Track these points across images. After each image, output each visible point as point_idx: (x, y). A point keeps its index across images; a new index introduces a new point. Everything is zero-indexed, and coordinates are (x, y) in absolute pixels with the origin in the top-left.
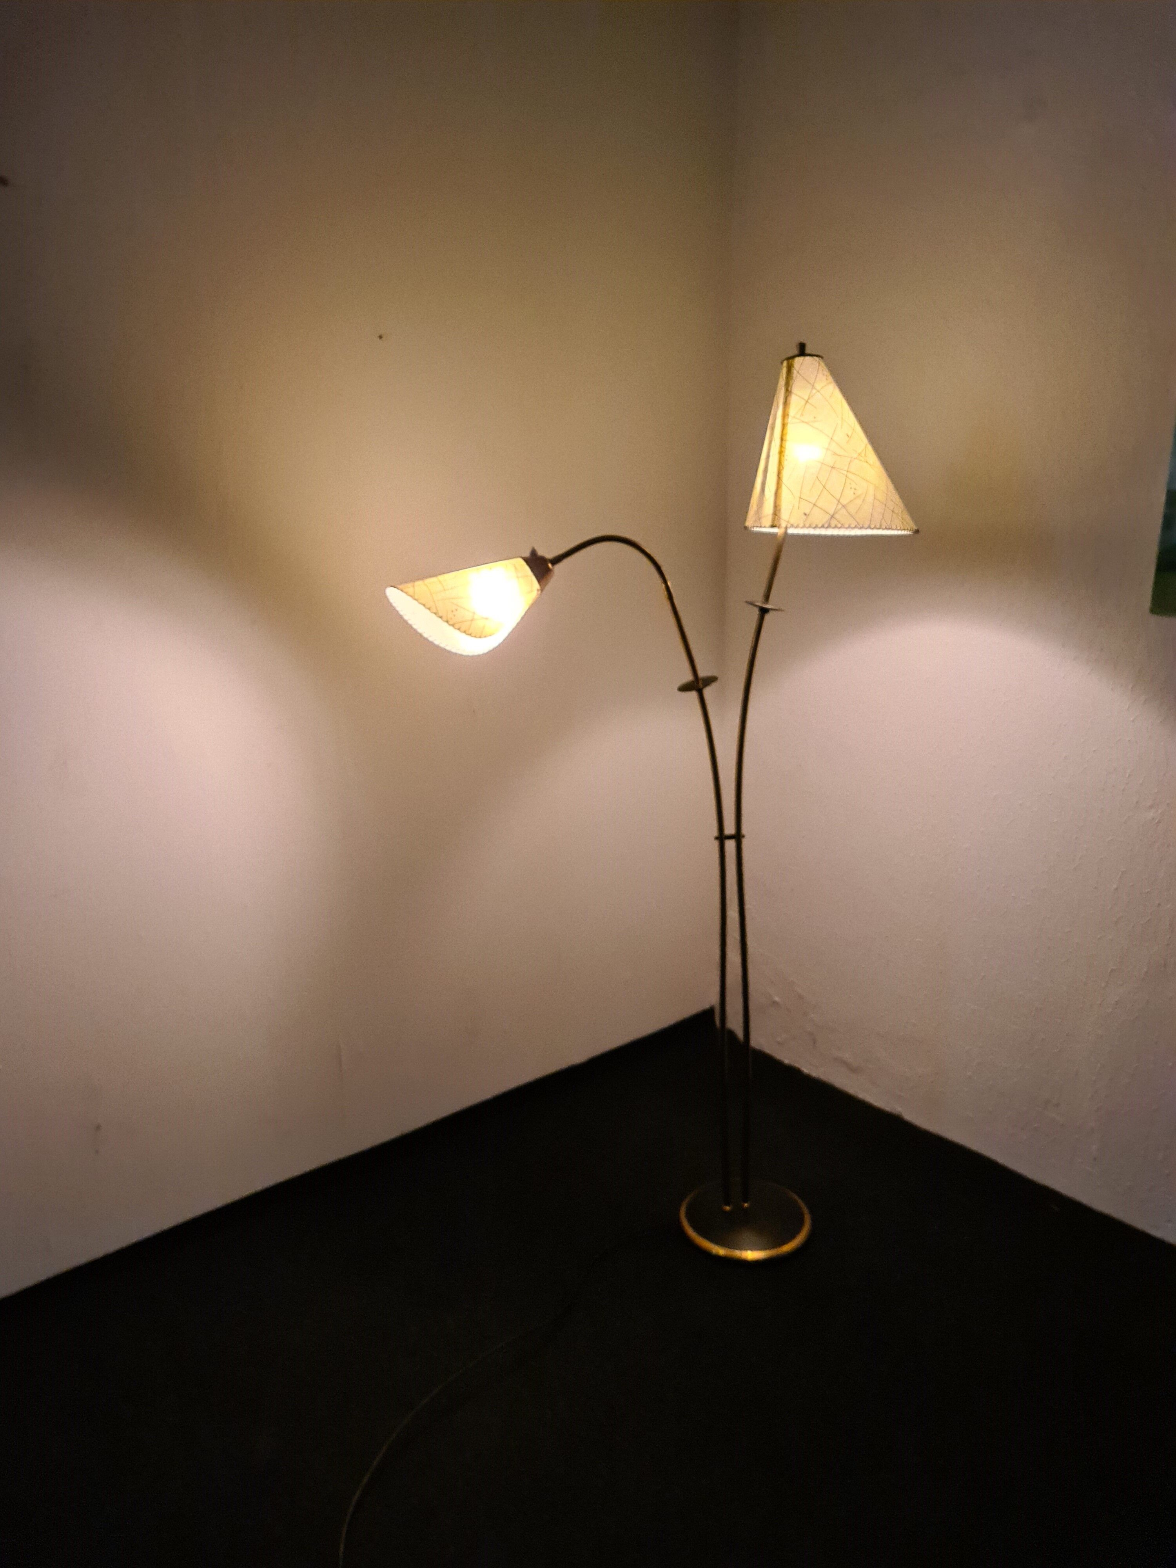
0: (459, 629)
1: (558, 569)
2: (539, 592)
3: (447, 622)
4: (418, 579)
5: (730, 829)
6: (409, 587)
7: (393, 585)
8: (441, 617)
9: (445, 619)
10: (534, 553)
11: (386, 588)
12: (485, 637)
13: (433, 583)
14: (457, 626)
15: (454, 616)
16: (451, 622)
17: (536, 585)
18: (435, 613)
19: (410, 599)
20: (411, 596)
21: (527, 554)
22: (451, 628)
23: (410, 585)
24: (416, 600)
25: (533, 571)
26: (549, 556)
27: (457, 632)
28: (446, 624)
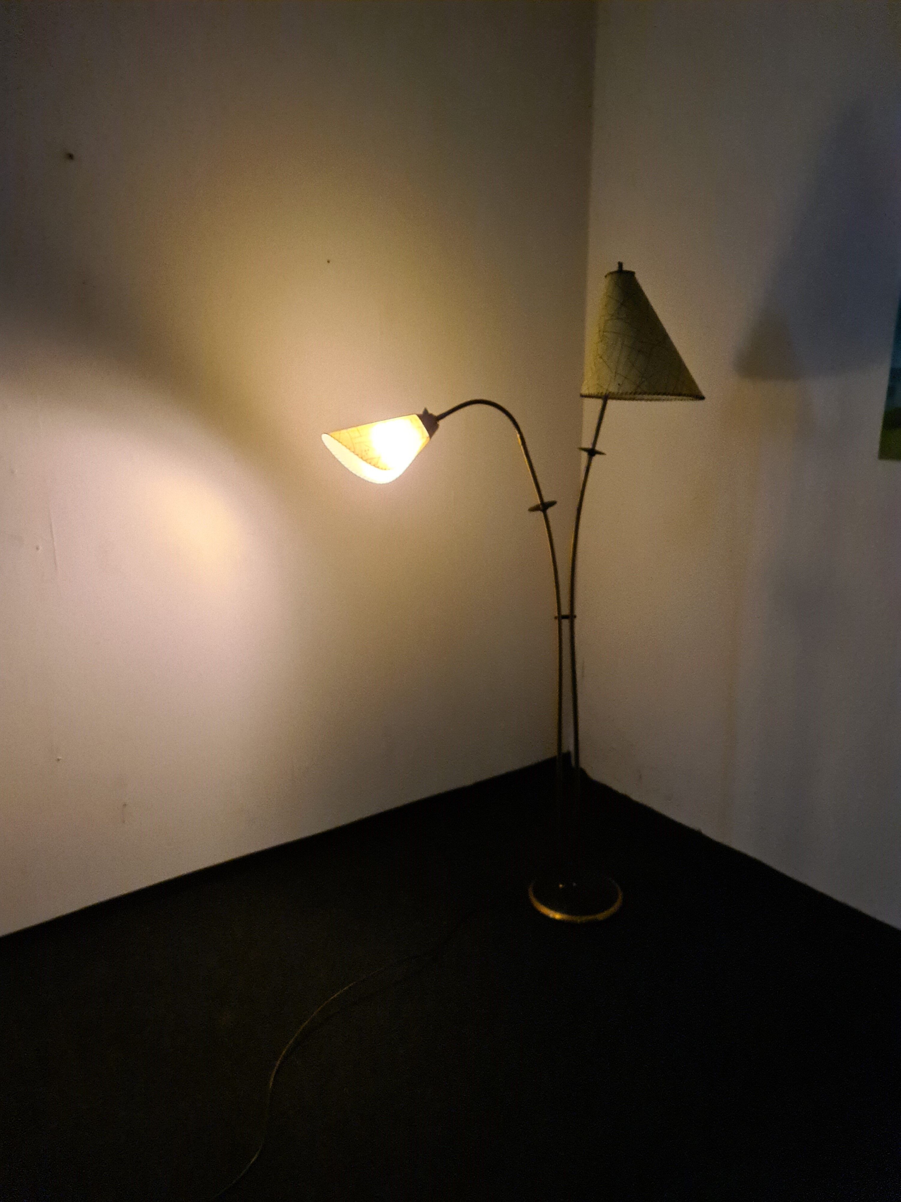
0: (370, 463)
1: (441, 423)
2: (429, 438)
3: (362, 458)
4: (343, 429)
5: (565, 611)
6: (337, 434)
7: (326, 432)
8: (357, 455)
9: (360, 456)
10: (426, 411)
11: (322, 434)
12: (389, 469)
13: (353, 432)
14: (369, 461)
15: (367, 454)
16: (365, 459)
17: (426, 434)
18: (354, 452)
19: (336, 442)
20: (338, 440)
21: (421, 412)
22: (364, 463)
23: (338, 433)
24: (341, 443)
25: (423, 424)
26: (436, 413)
27: (369, 465)
28: (361, 460)
